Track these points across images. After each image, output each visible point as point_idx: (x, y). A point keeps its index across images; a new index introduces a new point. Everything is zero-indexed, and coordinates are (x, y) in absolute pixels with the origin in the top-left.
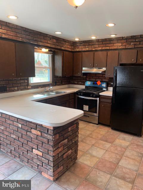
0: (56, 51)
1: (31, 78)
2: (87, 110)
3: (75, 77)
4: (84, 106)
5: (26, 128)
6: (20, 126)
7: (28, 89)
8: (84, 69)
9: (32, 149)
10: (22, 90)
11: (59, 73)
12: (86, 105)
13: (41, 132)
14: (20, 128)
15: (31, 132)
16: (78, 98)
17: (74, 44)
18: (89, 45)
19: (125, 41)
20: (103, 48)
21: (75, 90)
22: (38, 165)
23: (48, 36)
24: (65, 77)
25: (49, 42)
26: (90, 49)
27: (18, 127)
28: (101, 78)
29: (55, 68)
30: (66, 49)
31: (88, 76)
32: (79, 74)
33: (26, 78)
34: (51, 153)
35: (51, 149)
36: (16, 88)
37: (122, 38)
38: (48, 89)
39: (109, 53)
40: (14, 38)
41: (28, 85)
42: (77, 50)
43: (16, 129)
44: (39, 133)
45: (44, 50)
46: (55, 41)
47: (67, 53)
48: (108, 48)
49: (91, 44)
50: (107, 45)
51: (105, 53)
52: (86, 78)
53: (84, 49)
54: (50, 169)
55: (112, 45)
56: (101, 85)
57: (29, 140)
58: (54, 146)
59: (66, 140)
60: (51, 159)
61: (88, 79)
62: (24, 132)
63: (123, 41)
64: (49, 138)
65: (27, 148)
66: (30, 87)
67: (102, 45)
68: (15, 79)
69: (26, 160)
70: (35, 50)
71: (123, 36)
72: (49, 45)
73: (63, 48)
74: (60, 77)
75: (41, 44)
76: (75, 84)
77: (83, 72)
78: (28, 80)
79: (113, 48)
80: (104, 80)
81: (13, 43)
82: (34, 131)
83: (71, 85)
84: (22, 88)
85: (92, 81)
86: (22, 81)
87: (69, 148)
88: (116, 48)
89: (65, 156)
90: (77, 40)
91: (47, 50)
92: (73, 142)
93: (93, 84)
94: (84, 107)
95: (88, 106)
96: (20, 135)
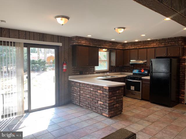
0: (112, 50)
1: (96, 67)
2: (134, 90)
3: (126, 66)
4: (131, 86)
5: (95, 90)
6: (92, 89)
7: (94, 74)
8: (131, 61)
9: (98, 101)
10: (91, 74)
11: (114, 64)
12: (133, 86)
13: (103, 91)
14: (92, 91)
15: (97, 92)
16: (127, 80)
17: (124, 44)
18: (134, 45)
19: (158, 42)
20: (144, 47)
21: (125, 76)
22: (101, 109)
23: (107, 41)
24: (118, 67)
25: (107, 45)
26: (135, 48)
27: (91, 90)
28: (145, 67)
29: (111, 60)
30: (119, 48)
31: (135, 66)
32: (128, 65)
33: (93, 67)
34: (108, 102)
35: (108, 99)
36: (88, 73)
37: (157, 40)
38: (106, 74)
39: (148, 50)
40: (89, 45)
41: (94, 71)
42: (127, 49)
43: (89, 91)
44: (101, 92)
45: (104, 50)
46: (111, 44)
47: (119, 50)
48: (147, 47)
49: (136, 44)
50: (147, 45)
51: (146, 50)
52: (134, 67)
53: (131, 48)
54: (107, 110)
55: (150, 44)
56: (144, 72)
57: (96, 97)
58: (109, 98)
59: (116, 97)
60: (107, 105)
61: (135, 68)
62: (94, 93)
63: (157, 42)
64: (106, 94)
65: (95, 101)
66: (95, 73)
67: (143, 45)
68: (87, 67)
69: (94, 108)
70: (99, 50)
71: (157, 39)
72: (107, 47)
73: (116, 48)
74: (114, 67)
75: (102, 47)
76: (126, 72)
77: (130, 63)
78: (94, 68)
79: (150, 46)
80: (146, 69)
81: (88, 48)
82: (99, 91)
83: (123, 73)
84: (91, 73)
85: (138, 69)
86: (91, 69)
87: (117, 103)
88: (152, 46)
89: (115, 106)
90: (126, 42)
91: (106, 50)
92: (120, 100)
93: (139, 71)
94: (131, 88)
95: (134, 87)
96: (92, 94)
